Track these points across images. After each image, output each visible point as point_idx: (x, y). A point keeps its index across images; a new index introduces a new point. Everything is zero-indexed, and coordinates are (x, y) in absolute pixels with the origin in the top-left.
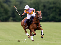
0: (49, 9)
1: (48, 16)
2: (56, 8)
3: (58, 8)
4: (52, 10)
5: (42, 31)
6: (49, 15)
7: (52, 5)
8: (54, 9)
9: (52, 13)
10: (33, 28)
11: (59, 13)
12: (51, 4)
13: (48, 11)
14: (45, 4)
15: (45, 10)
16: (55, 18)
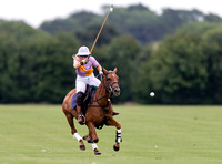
0: (36, 68)
1: (33, 88)
2: (54, 64)
3: (60, 65)
4: (43, 71)
5: (119, 131)
6: (36, 84)
7: (43, 58)
8: (49, 68)
9: (42, 79)
10: (92, 120)
11: (63, 79)
12: (39, 54)
13: (32, 74)
14: (24, 54)
15: (23, 72)
16: (51, 92)
